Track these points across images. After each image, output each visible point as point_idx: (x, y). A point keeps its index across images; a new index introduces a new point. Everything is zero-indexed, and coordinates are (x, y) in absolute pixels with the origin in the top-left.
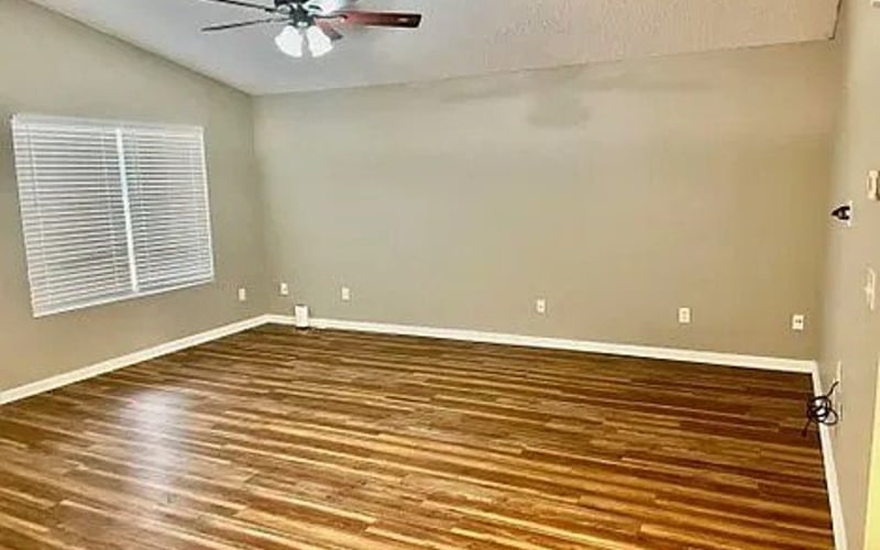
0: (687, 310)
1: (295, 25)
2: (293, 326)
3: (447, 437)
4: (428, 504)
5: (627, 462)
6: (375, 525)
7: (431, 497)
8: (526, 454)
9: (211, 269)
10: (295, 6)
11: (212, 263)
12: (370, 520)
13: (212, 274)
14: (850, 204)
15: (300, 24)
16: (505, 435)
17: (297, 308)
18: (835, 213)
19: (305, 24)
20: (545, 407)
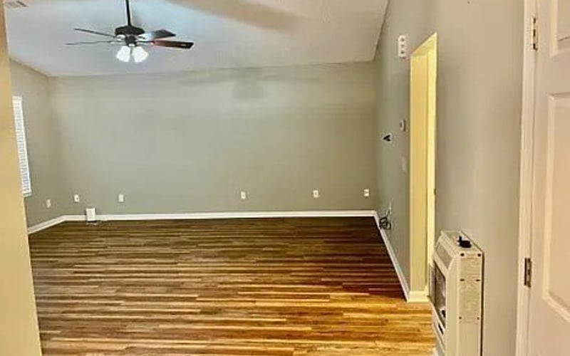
0: (317, 191)
1: (128, 45)
2: (86, 221)
3: (215, 260)
4: (219, 286)
5: (306, 258)
6: (199, 297)
7: (221, 283)
8: (258, 262)
9: (30, 187)
10: (128, 36)
11: (30, 184)
12: (196, 296)
13: (30, 191)
14: (390, 134)
15: (130, 45)
16: (244, 256)
17: (87, 210)
18: (385, 138)
19: (133, 45)
20: (259, 242)
